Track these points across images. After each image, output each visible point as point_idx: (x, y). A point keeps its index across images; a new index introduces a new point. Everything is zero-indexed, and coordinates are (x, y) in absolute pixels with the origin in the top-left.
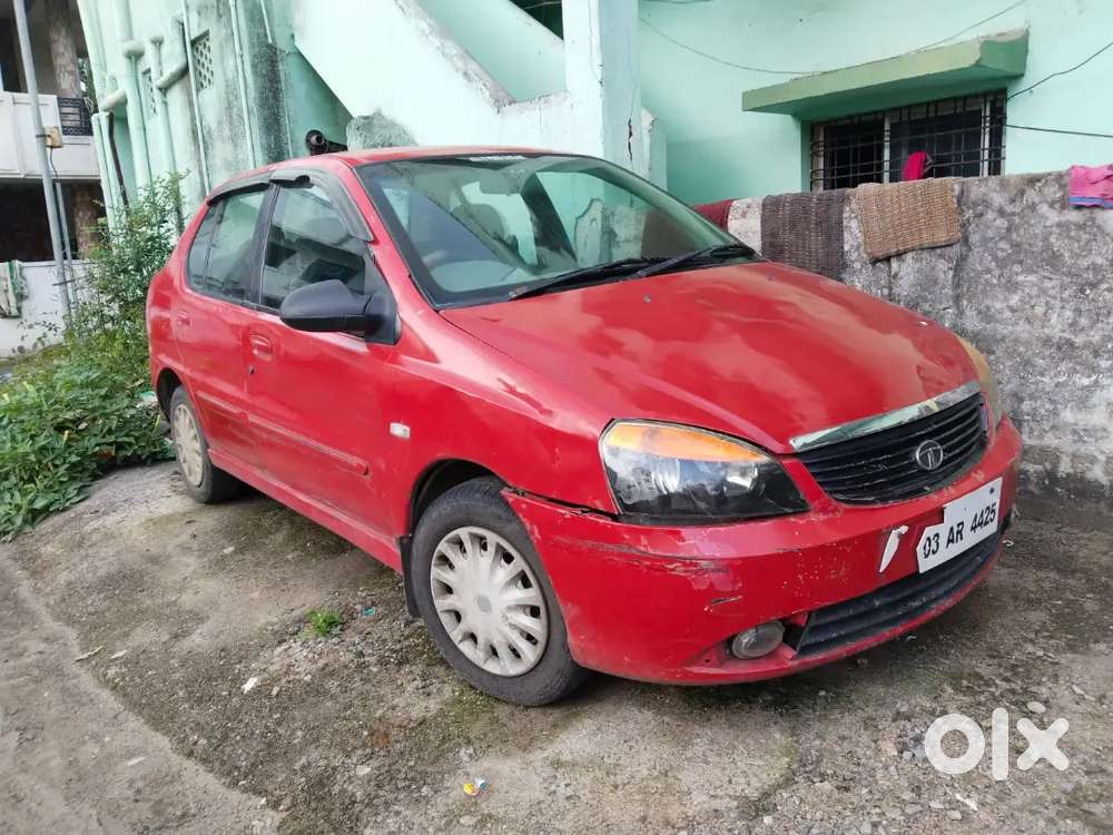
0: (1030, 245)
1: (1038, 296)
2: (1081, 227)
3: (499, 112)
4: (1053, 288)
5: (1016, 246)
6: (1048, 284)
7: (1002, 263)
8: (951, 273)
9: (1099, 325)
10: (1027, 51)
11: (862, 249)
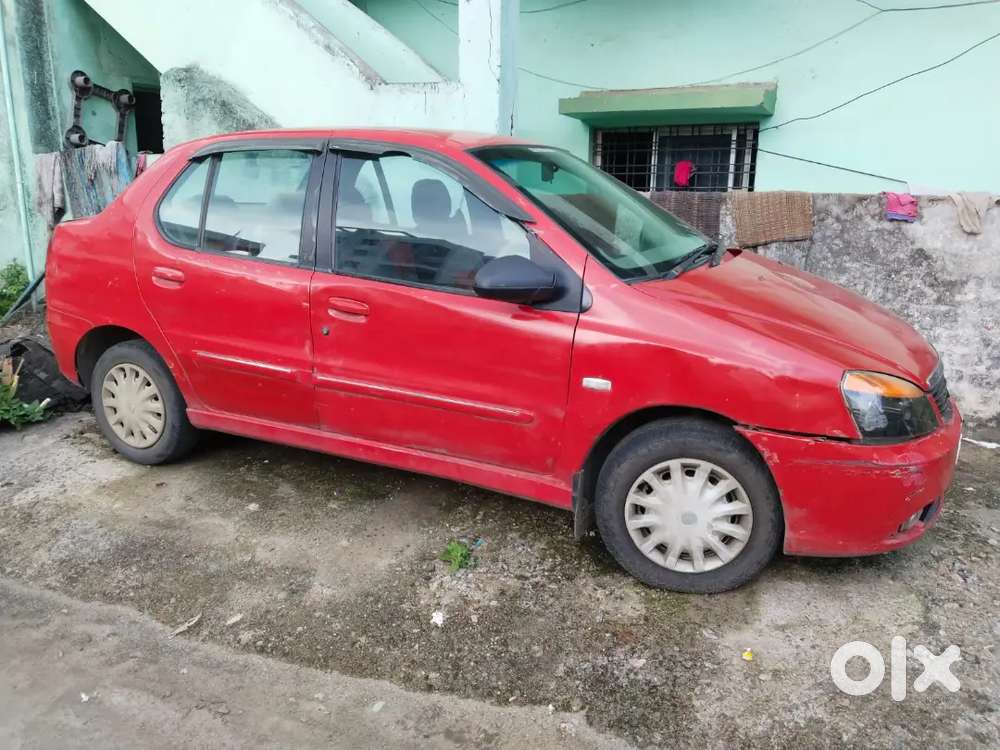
0: (857, 243)
1: (860, 278)
2: (891, 233)
3: (372, 89)
4: (870, 272)
5: (848, 244)
6: (867, 270)
7: (836, 254)
8: (804, 259)
9: (900, 298)
10: (776, 99)
11: (733, 238)
